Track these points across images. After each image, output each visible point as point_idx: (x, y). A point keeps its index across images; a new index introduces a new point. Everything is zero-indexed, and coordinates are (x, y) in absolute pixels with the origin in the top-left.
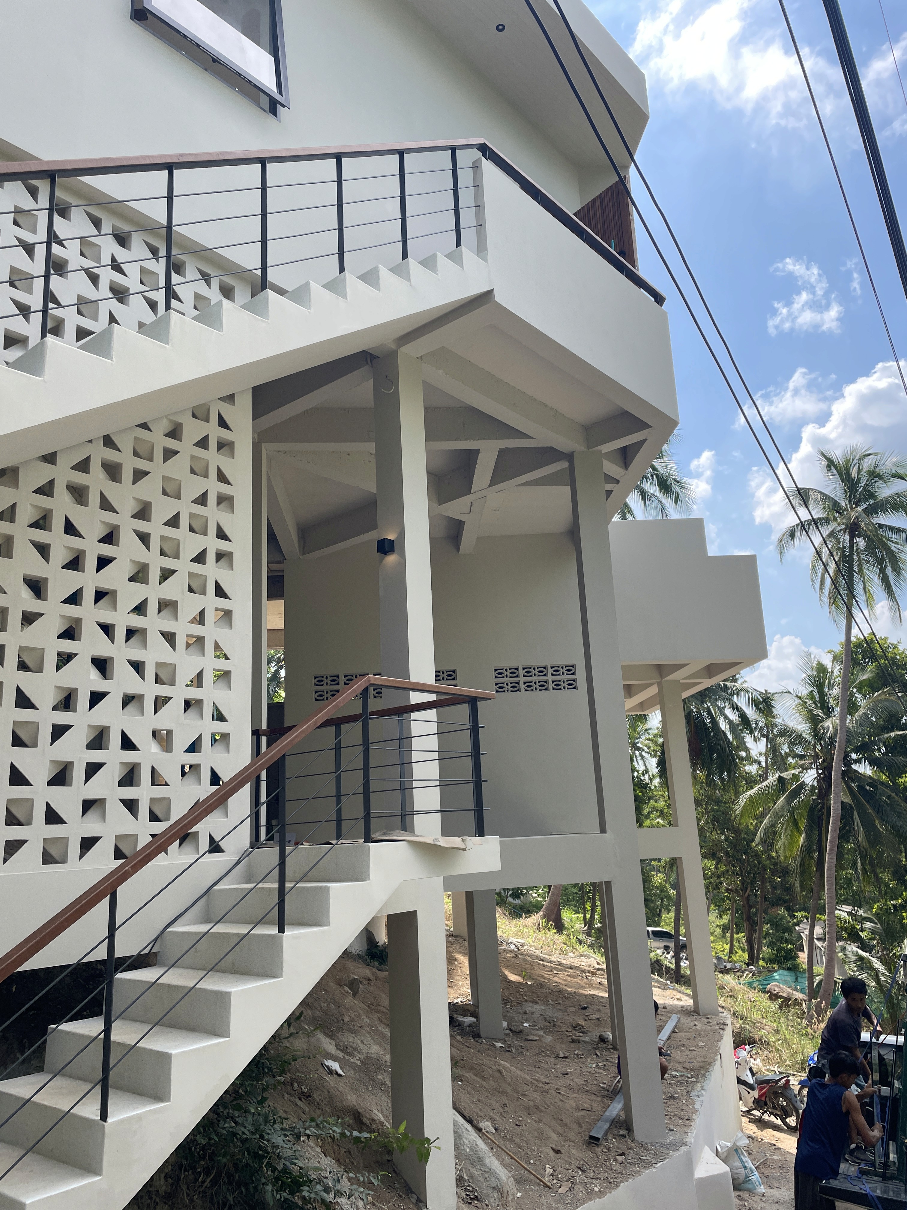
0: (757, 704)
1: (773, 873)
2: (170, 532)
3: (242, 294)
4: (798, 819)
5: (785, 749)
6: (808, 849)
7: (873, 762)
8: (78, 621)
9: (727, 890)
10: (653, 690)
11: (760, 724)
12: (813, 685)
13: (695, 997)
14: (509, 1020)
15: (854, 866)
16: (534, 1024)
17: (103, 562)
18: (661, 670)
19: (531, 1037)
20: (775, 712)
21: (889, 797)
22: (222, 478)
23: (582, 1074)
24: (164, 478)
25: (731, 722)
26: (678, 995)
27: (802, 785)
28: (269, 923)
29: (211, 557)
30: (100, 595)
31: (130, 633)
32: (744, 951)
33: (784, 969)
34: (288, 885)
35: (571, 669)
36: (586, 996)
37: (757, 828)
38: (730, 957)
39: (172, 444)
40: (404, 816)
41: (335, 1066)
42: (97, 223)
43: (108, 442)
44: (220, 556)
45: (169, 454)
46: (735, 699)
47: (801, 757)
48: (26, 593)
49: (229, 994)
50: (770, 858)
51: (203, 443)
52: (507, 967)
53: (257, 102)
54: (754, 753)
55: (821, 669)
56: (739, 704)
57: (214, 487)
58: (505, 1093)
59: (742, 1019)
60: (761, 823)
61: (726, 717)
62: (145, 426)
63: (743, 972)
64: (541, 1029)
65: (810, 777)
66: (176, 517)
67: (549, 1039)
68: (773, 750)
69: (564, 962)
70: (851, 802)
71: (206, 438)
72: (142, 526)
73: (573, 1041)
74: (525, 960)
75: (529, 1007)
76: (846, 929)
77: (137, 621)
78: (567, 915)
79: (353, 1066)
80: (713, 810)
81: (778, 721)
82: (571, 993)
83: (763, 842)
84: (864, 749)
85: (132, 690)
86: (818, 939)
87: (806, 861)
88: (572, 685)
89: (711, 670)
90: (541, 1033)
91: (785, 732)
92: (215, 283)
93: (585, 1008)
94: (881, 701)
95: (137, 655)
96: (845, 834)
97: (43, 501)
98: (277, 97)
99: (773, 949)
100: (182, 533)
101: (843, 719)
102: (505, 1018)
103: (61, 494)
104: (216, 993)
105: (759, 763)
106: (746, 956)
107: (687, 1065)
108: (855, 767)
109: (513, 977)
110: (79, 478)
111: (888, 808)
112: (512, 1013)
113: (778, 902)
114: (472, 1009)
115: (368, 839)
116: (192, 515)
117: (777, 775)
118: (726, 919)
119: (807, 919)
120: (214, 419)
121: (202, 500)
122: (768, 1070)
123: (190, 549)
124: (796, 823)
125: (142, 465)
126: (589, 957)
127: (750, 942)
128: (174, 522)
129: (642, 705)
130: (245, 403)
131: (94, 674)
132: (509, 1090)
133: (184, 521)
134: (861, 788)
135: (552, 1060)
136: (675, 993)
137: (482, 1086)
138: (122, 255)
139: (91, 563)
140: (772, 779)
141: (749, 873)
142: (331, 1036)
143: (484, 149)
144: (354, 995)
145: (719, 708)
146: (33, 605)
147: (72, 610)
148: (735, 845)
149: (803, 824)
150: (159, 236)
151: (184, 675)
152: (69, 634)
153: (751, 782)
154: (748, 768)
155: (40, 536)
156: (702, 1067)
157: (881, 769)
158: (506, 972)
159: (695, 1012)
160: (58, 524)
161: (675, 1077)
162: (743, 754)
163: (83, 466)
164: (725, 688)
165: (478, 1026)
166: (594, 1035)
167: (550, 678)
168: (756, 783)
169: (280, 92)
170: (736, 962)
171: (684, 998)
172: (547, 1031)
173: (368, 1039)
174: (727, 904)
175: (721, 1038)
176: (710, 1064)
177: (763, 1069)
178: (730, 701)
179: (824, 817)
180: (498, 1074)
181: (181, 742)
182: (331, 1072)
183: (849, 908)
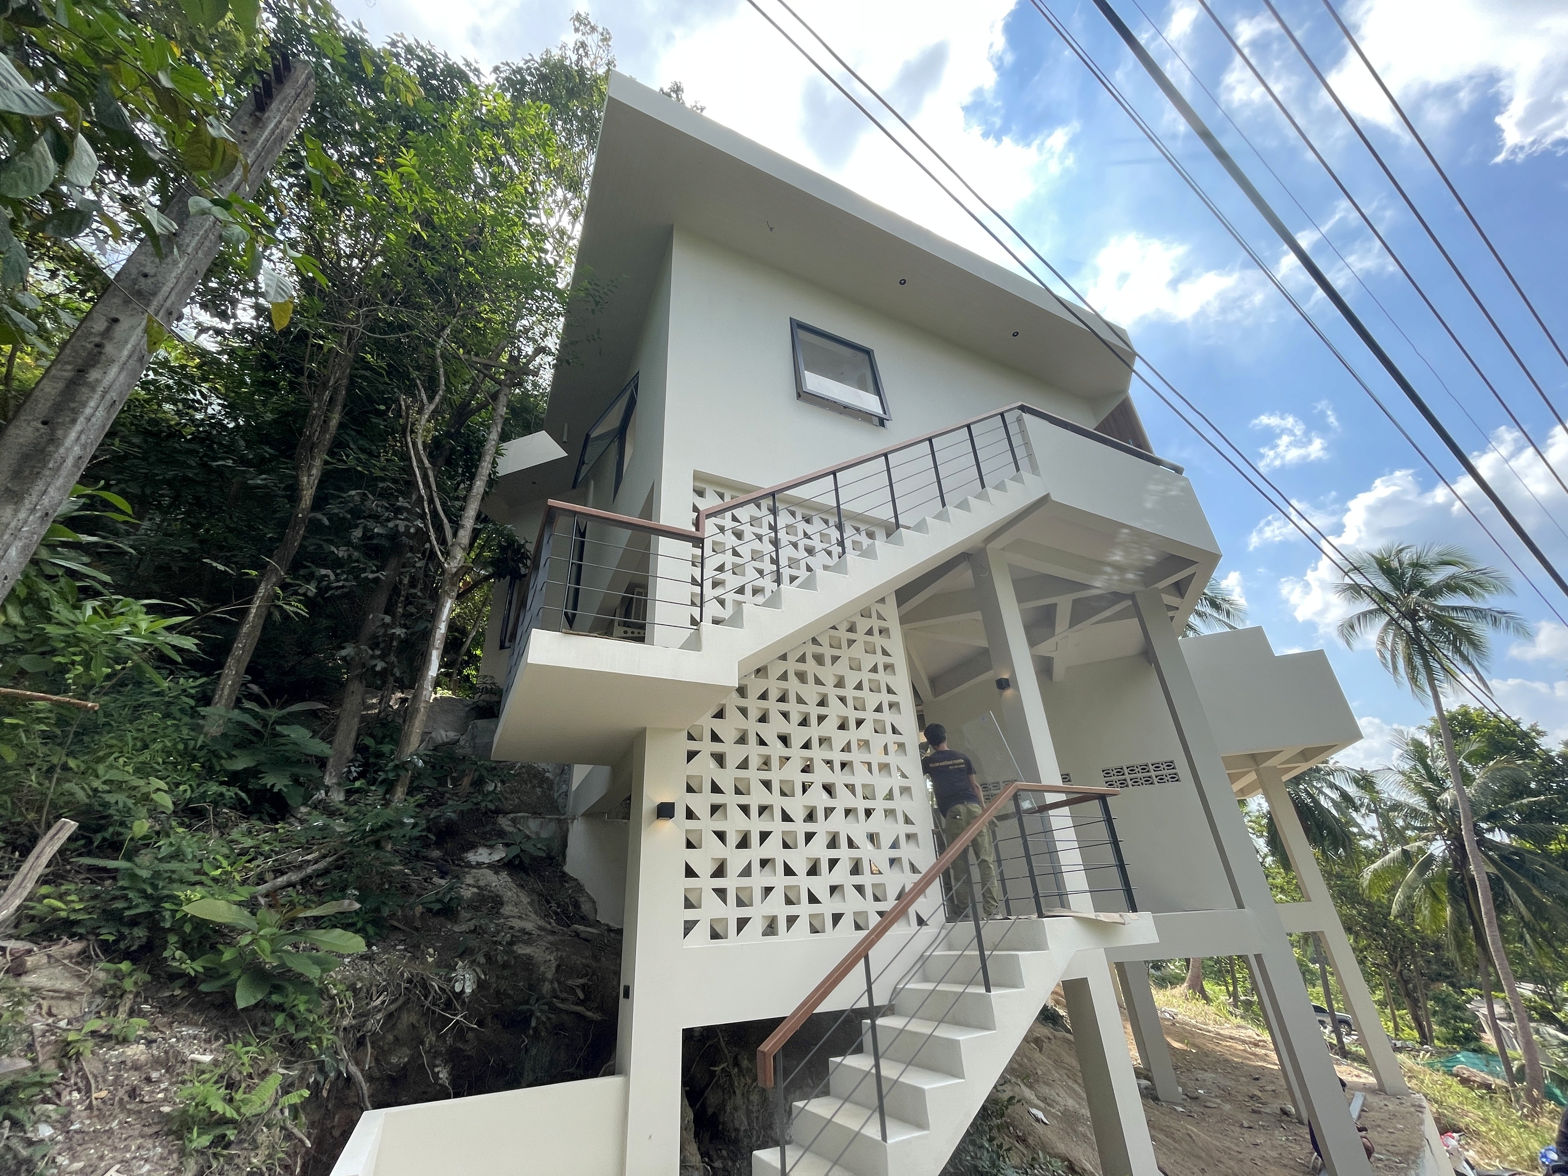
0: (1356, 782)
1: (1424, 946)
2: (858, 693)
3: (880, 534)
4: (1436, 890)
5: (1400, 823)
6: (1459, 922)
7: (1509, 830)
8: (811, 760)
9: (1373, 964)
10: (1252, 777)
11: (1366, 801)
12: (1413, 759)
13: (1377, 1074)
14: (1183, 1086)
15: (1522, 938)
16: (1209, 1092)
17: (821, 718)
18: (1255, 759)
19: (1209, 1104)
20: (1378, 788)
21: (1542, 866)
22: (885, 653)
23: (1273, 1147)
24: (850, 659)
25: (1332, 800)
26: (1356, 1072)
27: (1431, 858)
28: (978, 984)
29: (886, 707)
30: (821, 741)
31: (843, 765)
32: (1411, 1028)
33: (1468, 1050)
34: (987, 953)
35: (1170, 765)
36: (1255, 1067)
37: (1390, 901)
38: (1397, 1035)
39: (852, 636)
40: (1060, 895)
41: (1040, 1115)
42: (793, 514)
43: (814, 641)
44: (891, 706)
45: (851, 642)
46: (1331, 778)
47: (1422, 830)
48: (779, 744)
49: (958, 1041)
50: (1416, 931)
51: (870, 632)
52: (1169, 1034)
53: (871, 422)
54: (1366, 829)
55: (1418, 746)
56: (1337, 783)
57: (881, 660)
58: (1199, 1157)
59: (1436, 1102)
60: (1394, 896)
61: (1326, 795)
62: (834, 628)
63: (1418, 1051)
64: (1216, 1097)
65: (1438, 848)
66: (860, 683)
67: (1227, 1107)
68: (1387, 824)
69: (1222, 1032)
70: (1496, 872)
71: (871, 629)
72: (841, 692)
73: (1254, 1111)
74: (1184, 1029)
75: (1201, 1075)
76: (1535, 1009)
77: (846, 757)
78: (1208, 986)
79: (1054, 1116)
80: (1336, 885)
81: (1385, 796)
82: (1237, 1063)
83: (1401, 915)
84: (1494, 818)
85: (850, 806)
86: (1501, 1019)
87: (1460, 933)
88: (1175, 778)
89: (1306, 755)
90: (1218, 1101)
91: (1397, 807)
92: (863, 533)
93: (1257, 1079)
94: (1498, 770)
95: (850, 780)
96: (1501, 904)
97: (783, 684)
98: (884, 416)
99: (1447, 1027)
100: (865, 693)
101: (1461, 792)
102: (1179, 1084)
103: (792, 678)
104: (948, 1040)
105: (1374, 837)
106: (1416, 1034)
107: (1392, 1149)
108: (1488, 836)
109: (1176, 1045)
110: (801, 667)
111: (1545, 878)
112: (1183, 1079)
113: (1439, 977)
114: (1145, 1072)
115: (1041, 915)
116: (870, 680)
117: (1399, 849)
118: (1379, 995)
119: (1481, 996)
120: (874, 615)
121: (874, 669)
122: (1489, 1165)
123: (872, 704)
124: (1434, 895)
125: (836, 652)
126: (1246, 1028)
127: (1416, 1019)
128: (859, 687)
129: (1242, 791)
130: (892, 601)
131: (825, 795)
132: (1203, 1155)
133: (866, 686)
134: (1502, 857)
135: (1238, 1129)
136: (1351, 1069)
137: (1175, 1149)
138: (810, 529)
139: (814, 720)
140: (1395, 852)
141: (1395, 947)
142: (1031, 1087)
143: (1023, 408)
144: (1041, 1051)
145: (1316, 788)
146: (786, 752)
147: (806, 753)
148: (1371, 919)
149: (1444, 896)
150: (833, 514)
151: (881, 793)
152: (806, 770)
153: (1371, 857)
154: (1363, 843)
155: (783, 706)
156: (1409, 1153)
157: (1522, 837)
158: (1169, 1039)
159: (1380, 1090)
160: (792, 698)
161: (1380, 1160)
162: (1355, 830)
163: (802, 659)
164: (1318, 770)
165: (1154, 1089)
166: (1275, 1107)
167: (1153, 774)
168: (1378, 857)
169: (885, 413)
170: (1405, 1041)
171: (1364, 1075)
172: (1224, 1099)
173: (1062, 1093)
174: (1377, 979)
175: (1422, 1123)
176: (1417, 1149)
177: (1481, 1162)
178: (1326, 781)
179: (1469, 888)
180: (1188, 1138)
181: (886, 840)
182: (1038, 1120)
183: (1531, 986)
